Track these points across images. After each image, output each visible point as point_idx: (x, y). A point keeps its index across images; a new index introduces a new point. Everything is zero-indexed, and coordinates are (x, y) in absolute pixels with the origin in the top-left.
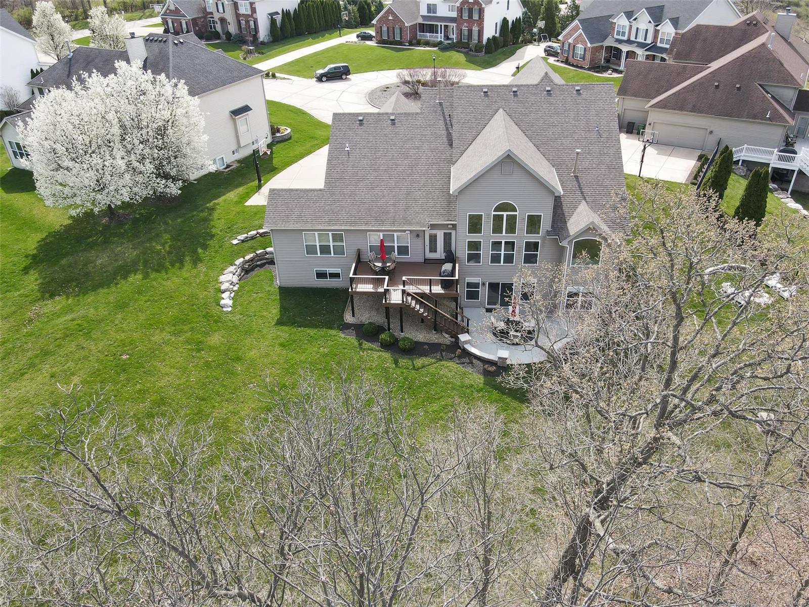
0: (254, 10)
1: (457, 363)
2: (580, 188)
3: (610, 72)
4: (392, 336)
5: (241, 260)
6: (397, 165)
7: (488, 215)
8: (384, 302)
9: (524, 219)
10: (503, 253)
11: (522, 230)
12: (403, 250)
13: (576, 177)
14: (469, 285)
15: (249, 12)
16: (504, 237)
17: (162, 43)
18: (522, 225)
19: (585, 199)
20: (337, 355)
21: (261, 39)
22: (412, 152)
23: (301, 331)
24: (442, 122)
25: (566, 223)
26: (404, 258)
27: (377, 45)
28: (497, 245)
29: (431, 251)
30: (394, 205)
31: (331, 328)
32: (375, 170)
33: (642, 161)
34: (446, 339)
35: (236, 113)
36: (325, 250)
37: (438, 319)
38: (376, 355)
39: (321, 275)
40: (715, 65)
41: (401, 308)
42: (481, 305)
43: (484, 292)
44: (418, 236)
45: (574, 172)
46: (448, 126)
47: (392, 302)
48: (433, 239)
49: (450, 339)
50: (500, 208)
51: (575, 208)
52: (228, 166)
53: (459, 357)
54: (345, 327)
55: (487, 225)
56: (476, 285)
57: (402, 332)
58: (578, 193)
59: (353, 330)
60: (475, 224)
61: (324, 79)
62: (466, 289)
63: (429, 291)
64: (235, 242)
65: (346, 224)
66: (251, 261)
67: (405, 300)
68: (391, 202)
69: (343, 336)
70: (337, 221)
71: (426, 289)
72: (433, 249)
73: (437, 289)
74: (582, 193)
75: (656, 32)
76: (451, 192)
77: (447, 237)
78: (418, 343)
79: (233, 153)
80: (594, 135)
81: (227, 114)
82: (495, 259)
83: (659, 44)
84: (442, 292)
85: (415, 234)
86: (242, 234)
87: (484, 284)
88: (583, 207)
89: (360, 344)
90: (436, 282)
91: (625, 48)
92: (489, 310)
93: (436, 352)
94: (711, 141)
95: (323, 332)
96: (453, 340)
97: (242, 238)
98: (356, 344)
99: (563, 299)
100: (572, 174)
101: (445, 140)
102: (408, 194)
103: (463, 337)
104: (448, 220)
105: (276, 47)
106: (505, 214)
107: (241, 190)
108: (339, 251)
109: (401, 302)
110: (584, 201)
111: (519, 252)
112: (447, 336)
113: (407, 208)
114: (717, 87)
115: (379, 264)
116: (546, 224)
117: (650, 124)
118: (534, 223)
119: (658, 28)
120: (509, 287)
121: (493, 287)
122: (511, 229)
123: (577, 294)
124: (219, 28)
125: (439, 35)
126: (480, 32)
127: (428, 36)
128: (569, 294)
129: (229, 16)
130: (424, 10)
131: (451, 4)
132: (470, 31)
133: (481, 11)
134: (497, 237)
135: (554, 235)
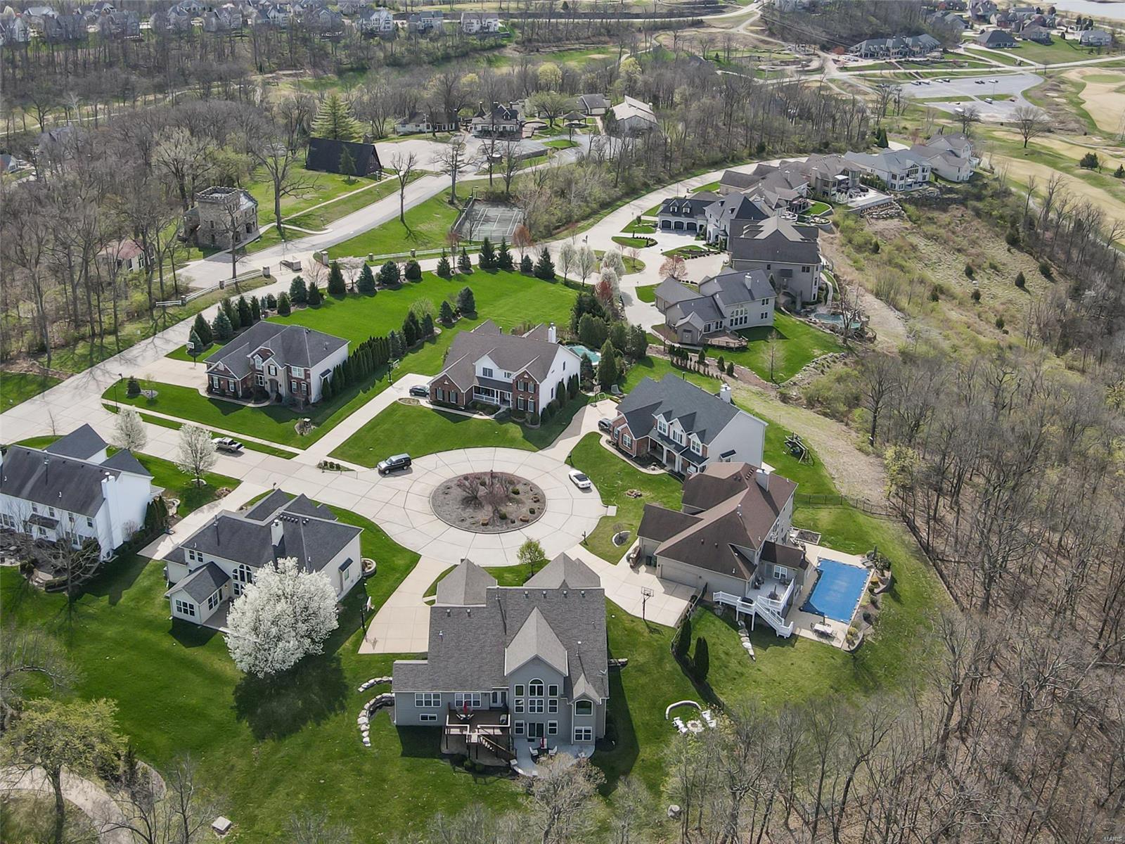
0: (308, 376)
1: (510, 780)
2: (582, 665)
3: (653, 467)
4: (471, 762)
5: (368, 704)
6: (472, 646)
7: (527, 686)
8: (467, 741)
9: (547, 688)
10: (536, 706)
11: (547, 694)
12: (476, 703)
13: (580, 657)
14: (518, 724)
15: (303, 377)
16: (536, 698)
17: (294, 523)
18: (546, 691)
19: (583, 672)
20: (441, 776)
21: (312, 401)
22: (482, 636)
23: (417, 760)
24: (500, 615)
25: (572, 688)
26: (476, 707)
27: (431, 406)
28: (532, 702)
29: (493, 702)
30: (471, 675)
31: (435, 757)
33: (644, 610)
34: (503, 763)
35: (342, 568)
36: (428, 703)
37: (499, 752)
38: (463, 775)
39: (424, 718)
41: (477, 747)
42: (525, 738)
43: (526, 729)
44: (485, 695)
46: (504, 618)
47: (472, 742)
48: (495, 695)
49: (505, 763)
50: (532, 682)
51: (578, 678)
53: (511, 775)
54: (443, 757)
55: (526, 691)
56: (522, 725)
57: (477, 759)
58: (580, 668)
59: (447, 758)
60: (519, 690)
61: (387, 472)
62: (516, 726)
63: (493, 734)
64: (361, 690)
65: (443, 689)
66: (375, 705)
67: (479, 740)
68: (469, 674)
69: (442, 762)
70: (437, 687)
71: (491, 732)
72: (495, 701)
73: (498, 732)
74: (582, 668)
75: (689, 439)
77: (504, 695)
78: (487, 767)
80: (591, 627)
81: (337, 571)
82: (532, 709)
83: (691, 449)
84: (501, 733)
86: (364, 683)
87: (526, 724)
88: (582, 678)
89: (454, 768)
90: (497, 728)
91: (665, 447)
92: (529, 740)
93: (497, 772)
94: (701, 583)
95: (429, 760)
96: (507, 764)
97: (365, 687)
99: (574, 734)
100: (577, 655)
103: (513, 762)
104: (504, 687)
106: (536, 685)
107: (353, 638)
108: (437, 704)
109: (476, 742)
110: (583, 674)
112: (503, 761)
113: (478, 679)
114: (703, 543)
116: (560, 691)
117: (659, 566)
118: (553, 690)
120: (541, 726)
121: (532, 725)
122: (540, 693)
123: (581, 731)
124: (268, 387)
125: (495, 398)
126: (536, 404)
127: (484, 398)
128: (577, 731)
129: (281, 379)
130: (479, 373)
131: (507, 372)
132: (526, 402)
133: (536, 387)
134: (532, 698)
135: (565, 697)
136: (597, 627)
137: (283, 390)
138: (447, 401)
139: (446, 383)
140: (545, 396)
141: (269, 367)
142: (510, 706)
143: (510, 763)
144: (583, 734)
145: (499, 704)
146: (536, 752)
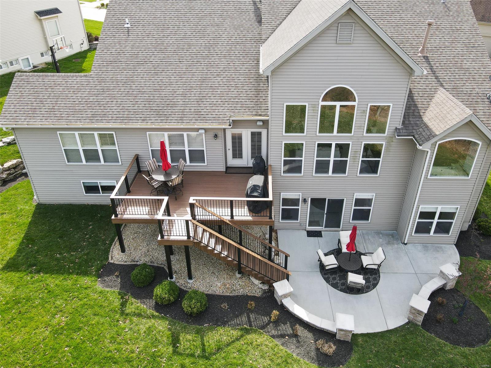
1: (273, 337)
2: (434, 72)
4: (174, 288)
7: (314, 106)
11: (360, 127)
12: (197, 156)
13: (426, 58)
14: (286, 202)
16: (335, 138)
18: (360, 120)
19: (442, 85)
25: (420, 117)
26: (198, 166)
29: (234, 156)
30: (184, 95)
31: (86, 273)
34: (256, 286)
35: (41, 13)
36: (91, 156)
37: (244, 262)
39: (91, 189)
42: (301, 227)
43: (305, 212)
44: (216, 136)
45: (422, 52)
46: (256, 0)
48: (237, 141)
49: (261, 286)
51: (431, 97)
52: (35, 67)
53: (277, 323)
54: (107, 270)
55: (312, 121)
56: (295, 202)
59: (117, 276)
62: (281, 207)
63: (229, 218)
65: (115, 121)
67: (192, 234)
68: (180, 92)
72: (237, 153)
73: (243, 214)
74: (437, 78)
76: (261, 71)
77: (256, 138)
79: (42, 55)
80: (440, 9)
81: (32, 15)
85: (212, 134)
87: (305, 201)
88: (441, 95)
89: (123, 305)
90: (240, 204)
92: (311, 234)
93: (241, 314)
96: (266, 287)
98: (117, 303)
99: (414, 220)
100: (420, 55)
101: (252, 15)
103: (282, 288)
104: (256, 115)
106: (338, 104)
108: (110, 157)
109: (185, 238)
110: (441, 89)
111: (355, 158)
115: (161, 178)
116: (394, 119)
118: (377, 119)
121: (317, 203)
122: (346, 126)
123: (432, 215)
128: (423, 215)
134: (325, 138)
135: (406, 134)
142: (271, 162)
143: (271, 291)
144: (436, 220)
146: (331, 261)
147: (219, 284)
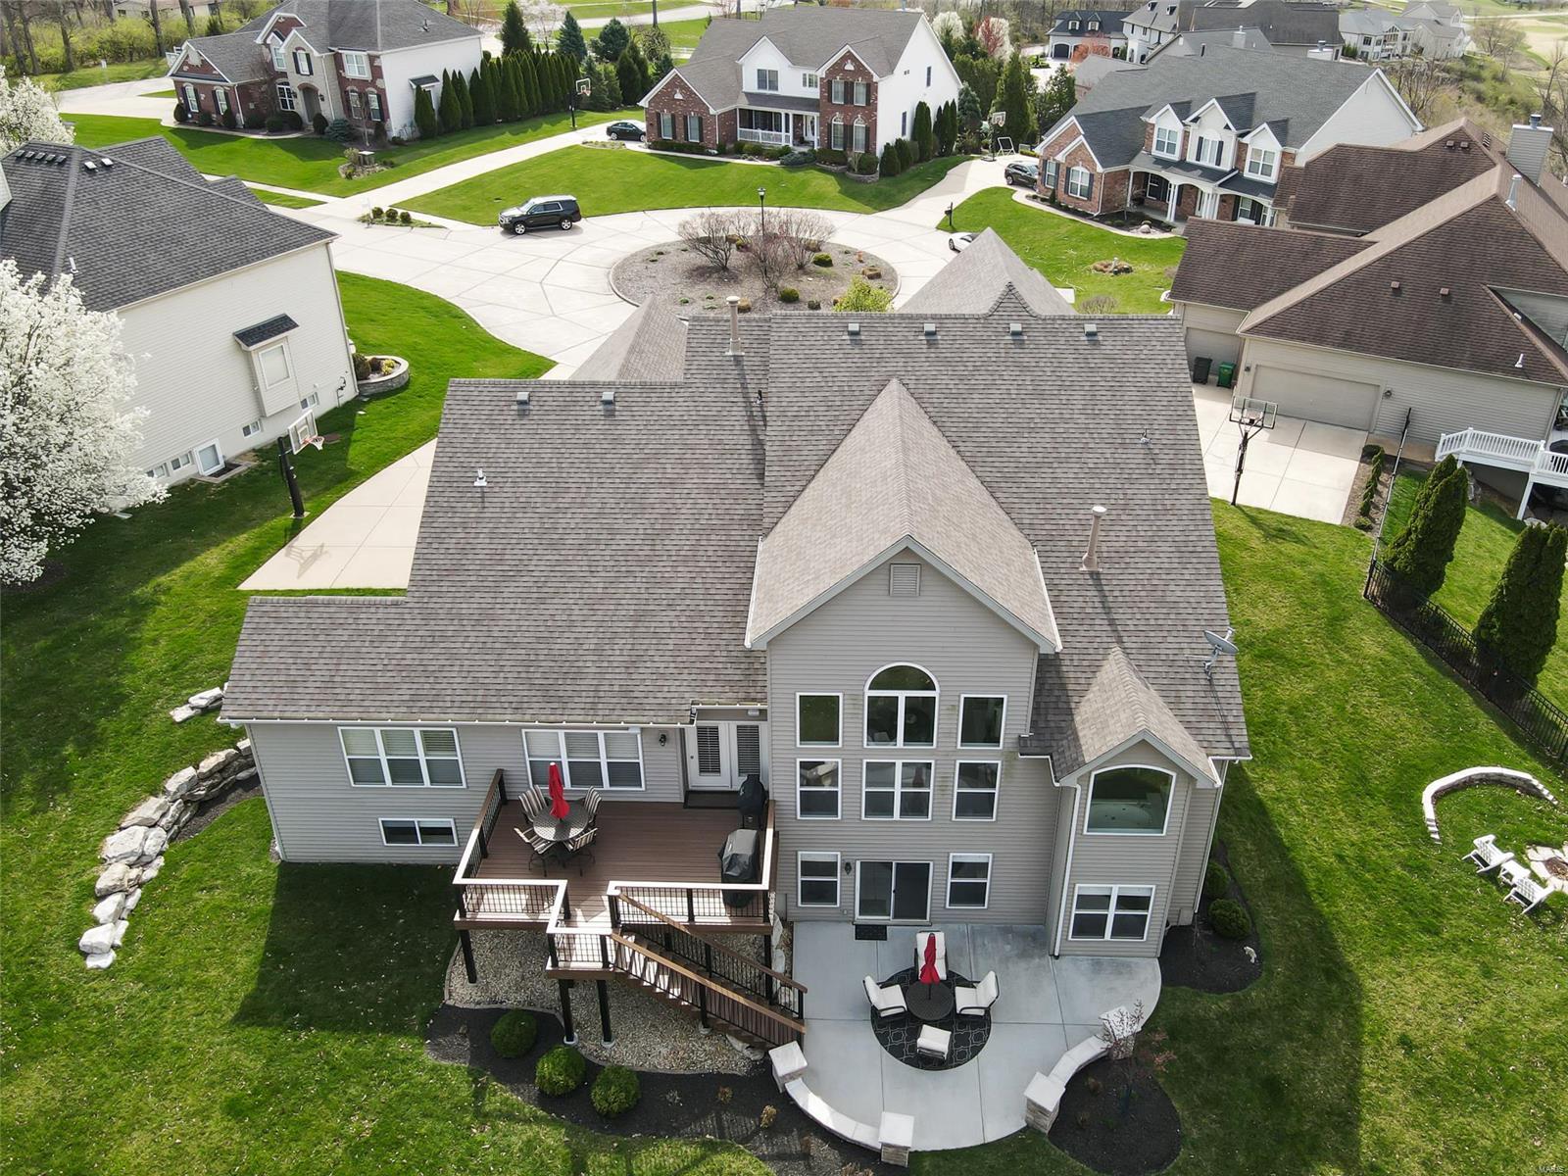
0: (377, 72)
1: (763, 1158)
2: (1107, 610)
3: (1145, 227)
4: (574, 1061)
5: (189, 772)
6: (612, 532)
7: (856, 698)
8: (549, 967)
9: (955, 708)
10: (898, 790)
11: (951, 734)
12: (625, 773)
13: (1095, 576)
14: (809, 868)
15: (367, 76)
16: (900, 753)
17: (54, 168)
18: (948, 722)
19: (1120, 641)
20: (399, 1144)
21: (394, 133)
22: (655, 495)
23: (307, 1046)
24: (738, 412)
25: (1069, 712)
26: (627, 792)
27: (649, 151)
28: (879, 772)
29: (703, 770)
30: (598, 651)
31: (400, 1029)
32: (553, 545)
33: (1240, 470)
34: (736, 1056)
35: (249, 337)
36: (405, 771)
37: (713, 1008)
39: (398, 833)
40: (1389, 238)
41: (602, 986)
42: (843, 917)
43: (850, 888)
44: (663, 739)
45: (1088, 562)
46: (756, 421)
47: (574, 965)
48: (709, 739)
49: (747, 1053)
50: (883, 681)
51: (1095, 668)
52: (229, 467)
53: (773, 1130)
54: (442, 1023)
55: (853, 722)
56: (829, 868)
57: (608, 1039)
58: (1101, 622)
59: (464, 1036)
60: (819, 718)
61: (520, 229)
62: (800, 879)
63: (686, 919)
64: (181, 714)
65: (466, 710)
66: (220, 771)
67: (612, 958)
68: (591, 644)
69: (429, 1058)
70: (439, 701)
71: (674, 911)
72: (710, 762)
73: (713, 912)
74: (1112, 622)
75: (1241, 148)
76: (747, 644)
77: (749, 741)
78: (649, 1081)
79: (246, 431)
80: (1136, 457)
81: (227, 340)
82: (879, 805)
83: (1247, 174)
84: (726, 920)
85: (657, 736)
86: (205, 689)
87: (848, 867)
88: (1115, 667)
91: (1175, 179)
92: (865, 933)
93: (704, 1115)
94: (1389, 414)
96: (757, 1056)
97: (203, 703)
98: (465, 1091)
99: (1065, 914)
100: (1084, 568)
101: (746, 460)
102: (638, 617)
103: (786, 1060)
104: (745, 699)
105: (426, 151)
106: (902, 695)
107: (242, 542)
108: (445, 774)
109: (599, 966)
110: (1117, 650)
111: (943, 788)
112: (738, 1045)
113: (631, 666)
114: (1397, 291)
115: (547, 833)
116: (1014, 721)
117: (1248, 369)
118: (981, 720)
119: (1246, 140)
120: (914, 876)
121: (875, 872)
122: (920, 731)
123: (1103, 901)
124: (300, 106)
125: (783, 133)
126: (870, 132)
127: (760, 136)
128: (1084, 901)
129: (323, 82)
130: (750, 84)
131: (808, 72)
132: (848, 129)
133: (871, 89)
134: (880, 752)
135: (1038, 750)
136: (1165, 458)
137: (330, 109)
138: (681, 139)
139: (678, 96)
140: (890, 129)
141: (295, 54)
142: (775, 794)
143: (767, 1064)
144: (1112, 912)
145: (728, 777)
146: (892, 1000)
147: (664, 1051)
